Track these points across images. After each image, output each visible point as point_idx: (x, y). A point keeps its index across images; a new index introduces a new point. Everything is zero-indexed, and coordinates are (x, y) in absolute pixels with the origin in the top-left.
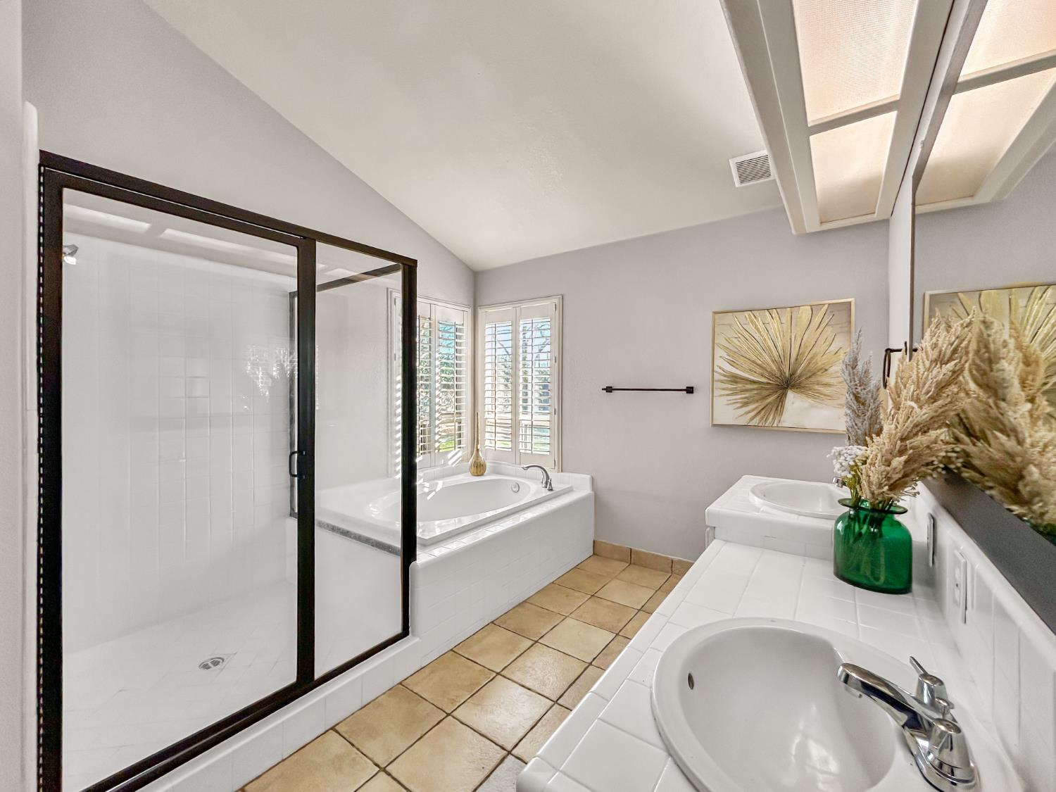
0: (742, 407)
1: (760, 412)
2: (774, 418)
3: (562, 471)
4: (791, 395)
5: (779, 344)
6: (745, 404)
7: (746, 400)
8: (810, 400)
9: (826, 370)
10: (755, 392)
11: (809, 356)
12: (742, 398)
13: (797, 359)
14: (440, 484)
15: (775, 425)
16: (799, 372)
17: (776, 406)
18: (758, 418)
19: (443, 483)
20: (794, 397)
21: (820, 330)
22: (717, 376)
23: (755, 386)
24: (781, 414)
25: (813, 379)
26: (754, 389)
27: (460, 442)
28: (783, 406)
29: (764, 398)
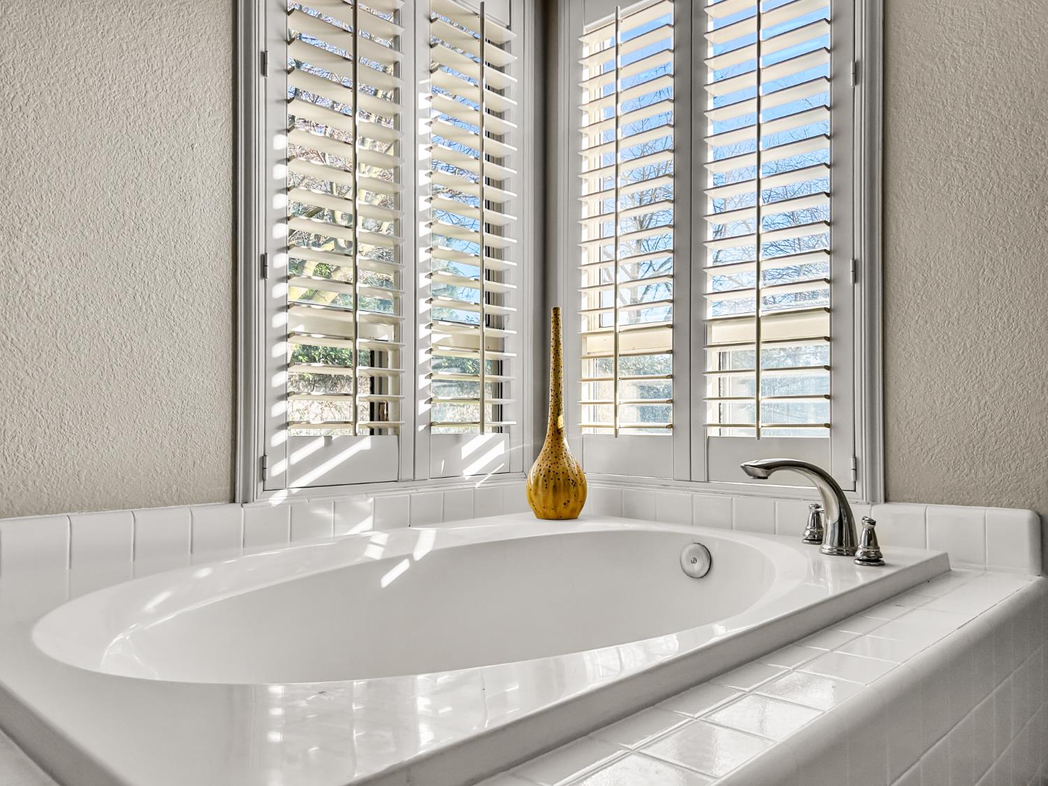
3: (886, 500)
14: (426, 541)
19: (438, 536)
27: (499, 412)
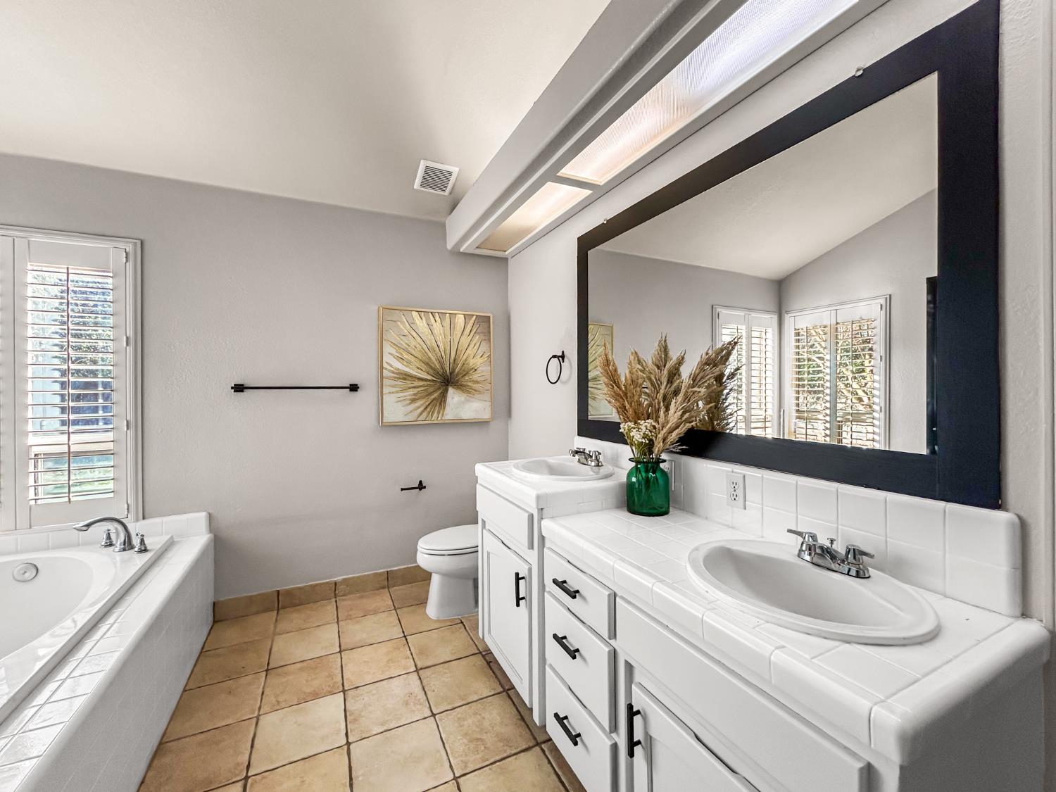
0: (410, 403)
1: (426, 408)
2: (439, 413)
3: (145, 519)
4: (451, 391)
5: (441, 345)
6: (413, 401)
7: (413, 397)
8: (465, 395)
9: (476, 370)
10: (423, 389)
11: (465, 357)
12: (410, 395)
13: (455, 360)
15: (439, 419)
16: (457, 370)
17: (439, 401)
18: (425, 414)
20: (454, 393)
21: (471, 335)
22: (386, 373)
23: (421, 383)
24: (444, 408)
25: (466, 378)
26: (421, 386)
28: (445, 402)
29: (430, 394)
